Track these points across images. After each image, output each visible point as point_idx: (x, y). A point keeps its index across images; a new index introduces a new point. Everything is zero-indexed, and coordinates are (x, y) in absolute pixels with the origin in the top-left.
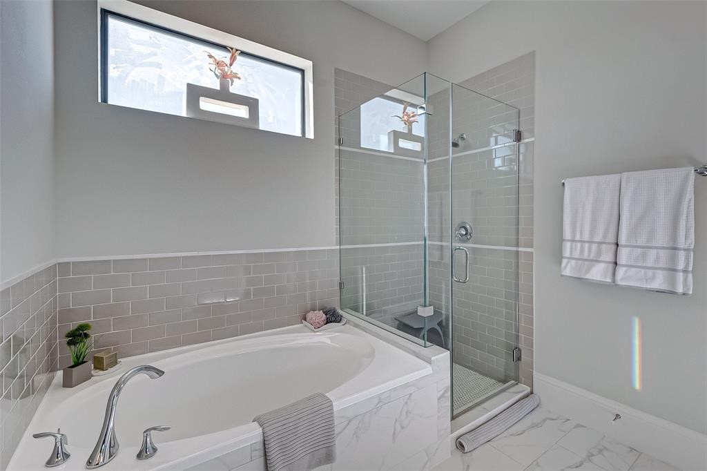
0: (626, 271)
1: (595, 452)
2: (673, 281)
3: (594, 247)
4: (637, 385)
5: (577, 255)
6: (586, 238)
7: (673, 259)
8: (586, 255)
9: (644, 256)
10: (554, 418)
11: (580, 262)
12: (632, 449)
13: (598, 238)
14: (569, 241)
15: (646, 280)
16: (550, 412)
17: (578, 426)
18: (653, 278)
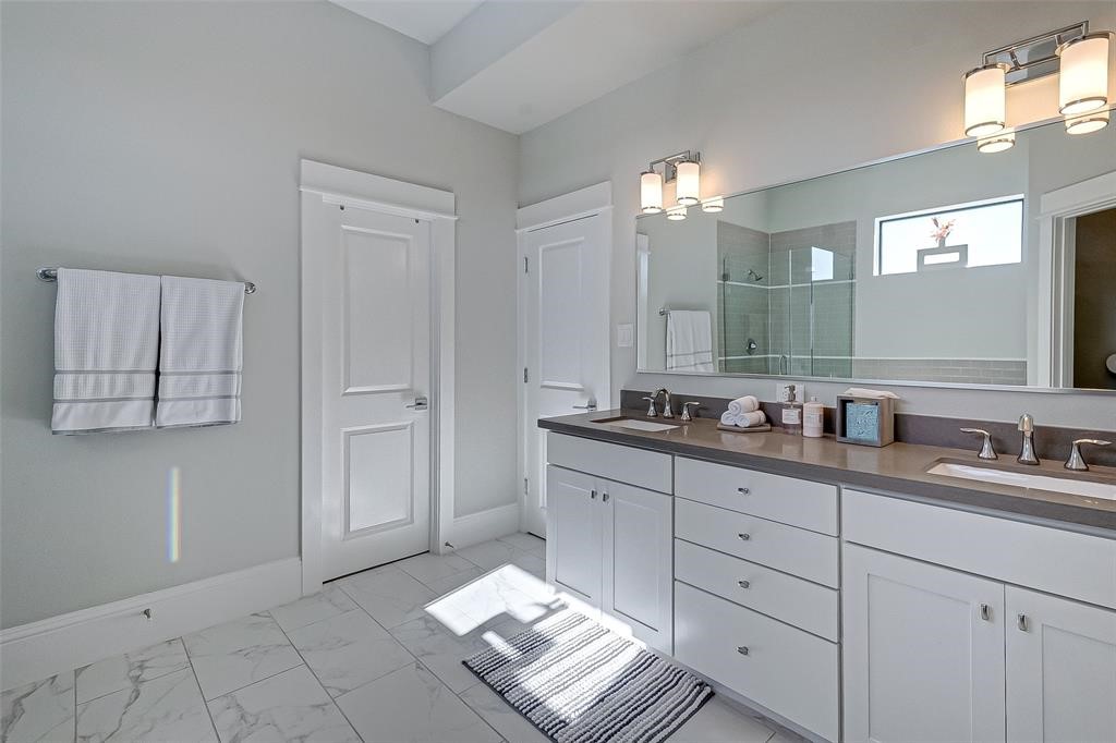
0: (172, 406)
1: (137, 672)
2: (226, 410)
3: (121, 379)
4: (175, 556)
5: (87, 394)
6: (106, 366)
7: (226, 384)
8: (105, 394)
9: (194, 385)
10: (29, 691)
11: (93, 405)
12: (169, 642)
13: (128, 365)
14: (71, 372)
15: (197, 414)
16: (9, 692)
17: (77, 672)
18: (205, 409)
